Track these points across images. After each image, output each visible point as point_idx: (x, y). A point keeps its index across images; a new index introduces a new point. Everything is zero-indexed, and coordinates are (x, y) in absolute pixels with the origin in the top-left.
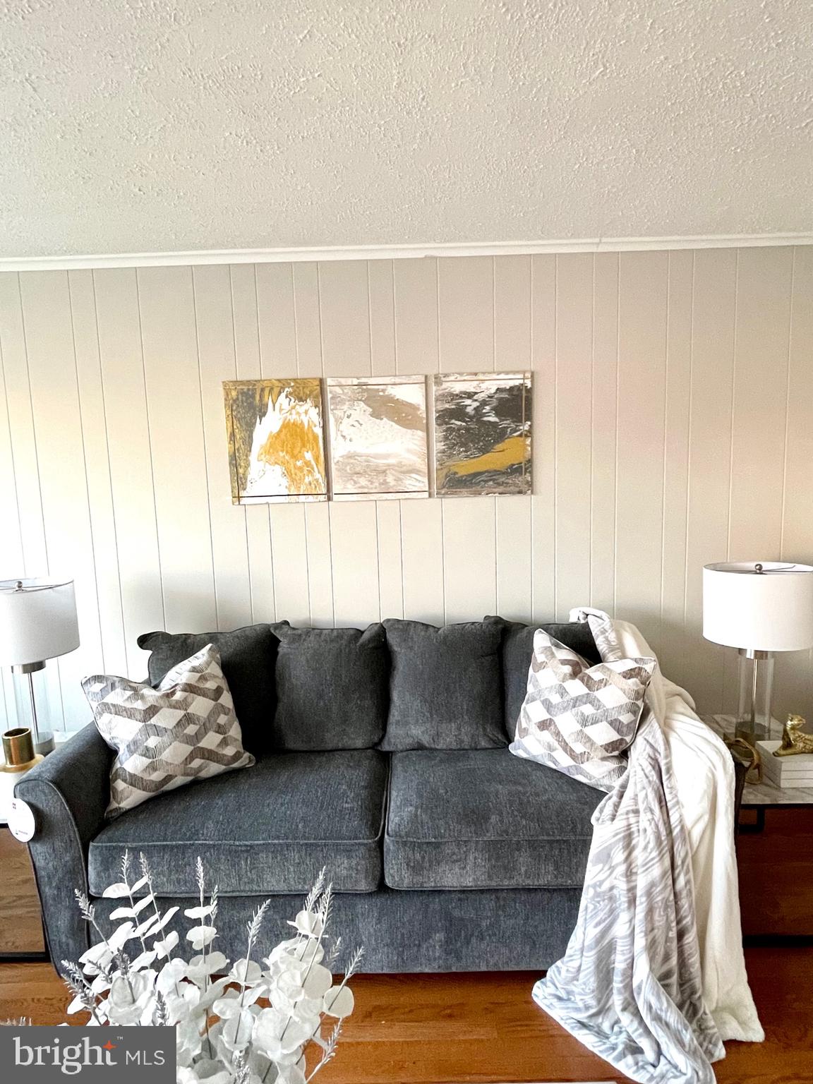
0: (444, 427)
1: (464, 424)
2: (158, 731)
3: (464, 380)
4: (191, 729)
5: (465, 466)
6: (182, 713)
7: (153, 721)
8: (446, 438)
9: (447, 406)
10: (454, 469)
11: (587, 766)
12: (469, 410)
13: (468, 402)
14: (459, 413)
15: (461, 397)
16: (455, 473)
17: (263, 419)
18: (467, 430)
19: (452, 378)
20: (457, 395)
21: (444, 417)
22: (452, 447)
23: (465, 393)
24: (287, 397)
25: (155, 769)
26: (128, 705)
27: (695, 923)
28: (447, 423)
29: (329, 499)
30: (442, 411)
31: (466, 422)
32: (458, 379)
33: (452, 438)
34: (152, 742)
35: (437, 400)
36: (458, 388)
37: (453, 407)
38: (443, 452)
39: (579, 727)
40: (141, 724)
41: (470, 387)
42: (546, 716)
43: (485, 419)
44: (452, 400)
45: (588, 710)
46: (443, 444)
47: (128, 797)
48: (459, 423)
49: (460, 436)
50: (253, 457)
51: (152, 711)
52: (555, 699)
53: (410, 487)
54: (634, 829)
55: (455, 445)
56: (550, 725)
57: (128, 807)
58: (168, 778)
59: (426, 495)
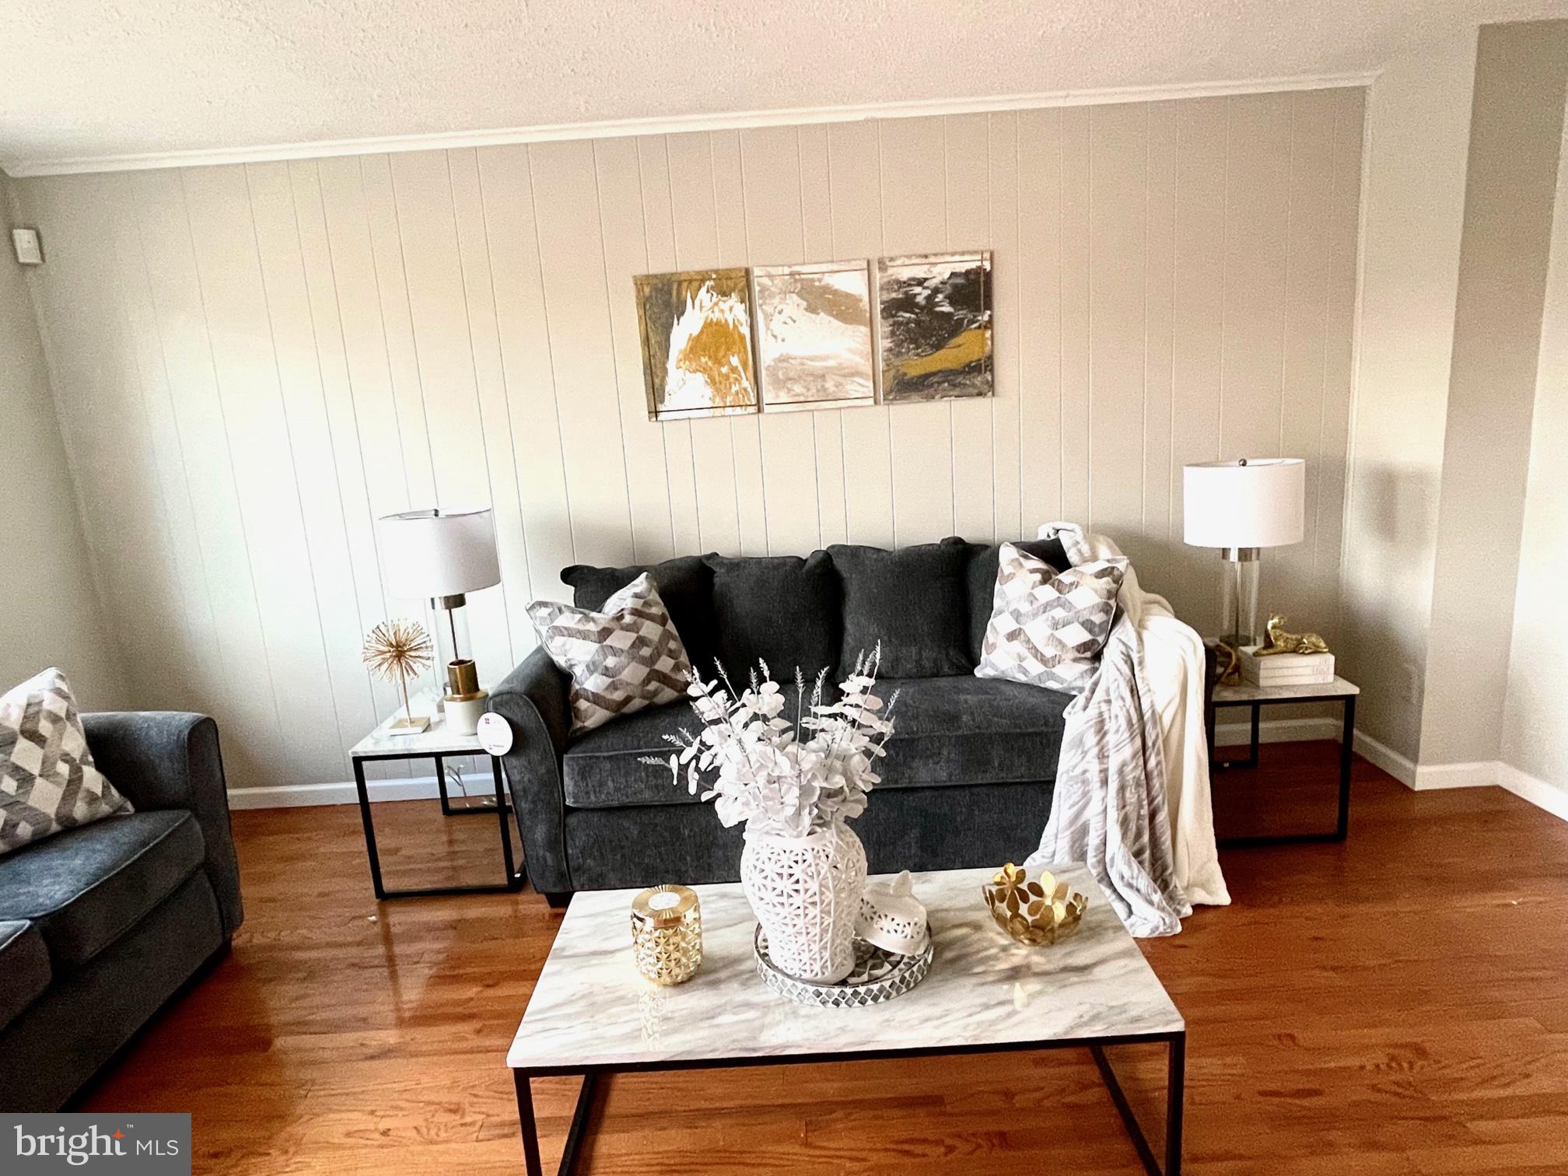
0: (891, 321)
1: (913, 316)
2: (615, 652)
3: (914, 264)
4: (646, 652)
5: (916, 365)
6: (635, 635)
7: (608, 642)
8: (893, 333)
9: (894, 295)
10: (903, 370)
11: (1058, 670)
12: (920, 299)
13: (918, 290)
14: (908, 303)
15: (910, 285)
16: (905, 374)
17: (682, 319)
18: (918, 322)
19: (898, 262)
20: (904, 283)
21: (891, 309)
22: (899, 345)
23: (913, 279)
24: (708, 292)
25: (616, 689)
26: (581, 627)
27: (1166, 803)
28: (894, 316)
29: (759, 411)
30: (887, 302)
31: (916, 314)
32: (907, 263)
33: (900, 334)
34: (611, 662)
35: (882, 289)
36: (905, 274)
37: (901, 296)
38: (890, 350)
39: (1050, 631)
40: (597, 645)
41: (920, 272)
42: (1014, 626)
43: (938, 309)
44: (900, 288)
45: (1059, 613)
46: (889, 340)
47: (593, 717)
48: (908, 315)
49: (908, 331)
50: (671, 365)
51: (605, 633)
52: (1025, 608)
53: (853, 392)
54: (1106, 716)
55: (903, 341)
56: (1019, 634)
57: (592, 727)
58: (628, 700)
59: (871, 401)
